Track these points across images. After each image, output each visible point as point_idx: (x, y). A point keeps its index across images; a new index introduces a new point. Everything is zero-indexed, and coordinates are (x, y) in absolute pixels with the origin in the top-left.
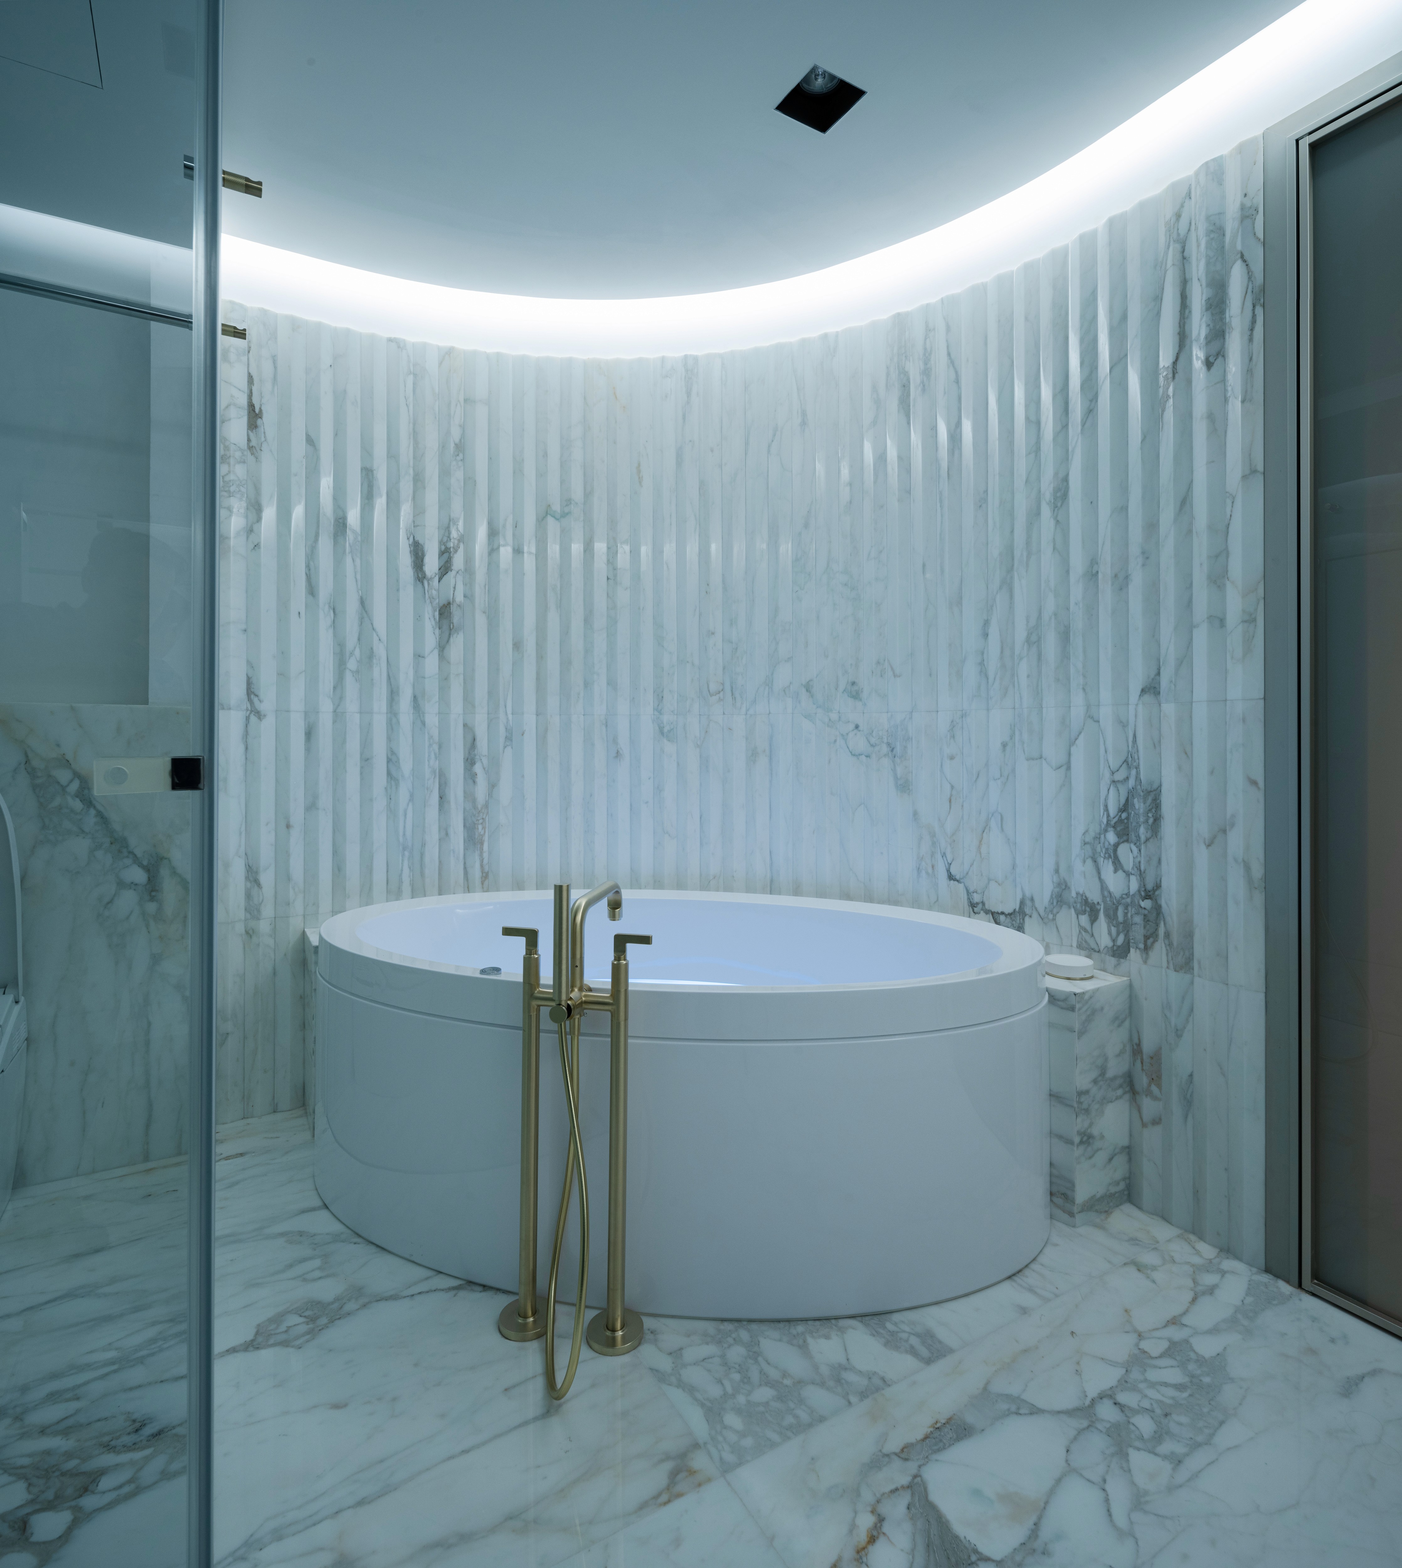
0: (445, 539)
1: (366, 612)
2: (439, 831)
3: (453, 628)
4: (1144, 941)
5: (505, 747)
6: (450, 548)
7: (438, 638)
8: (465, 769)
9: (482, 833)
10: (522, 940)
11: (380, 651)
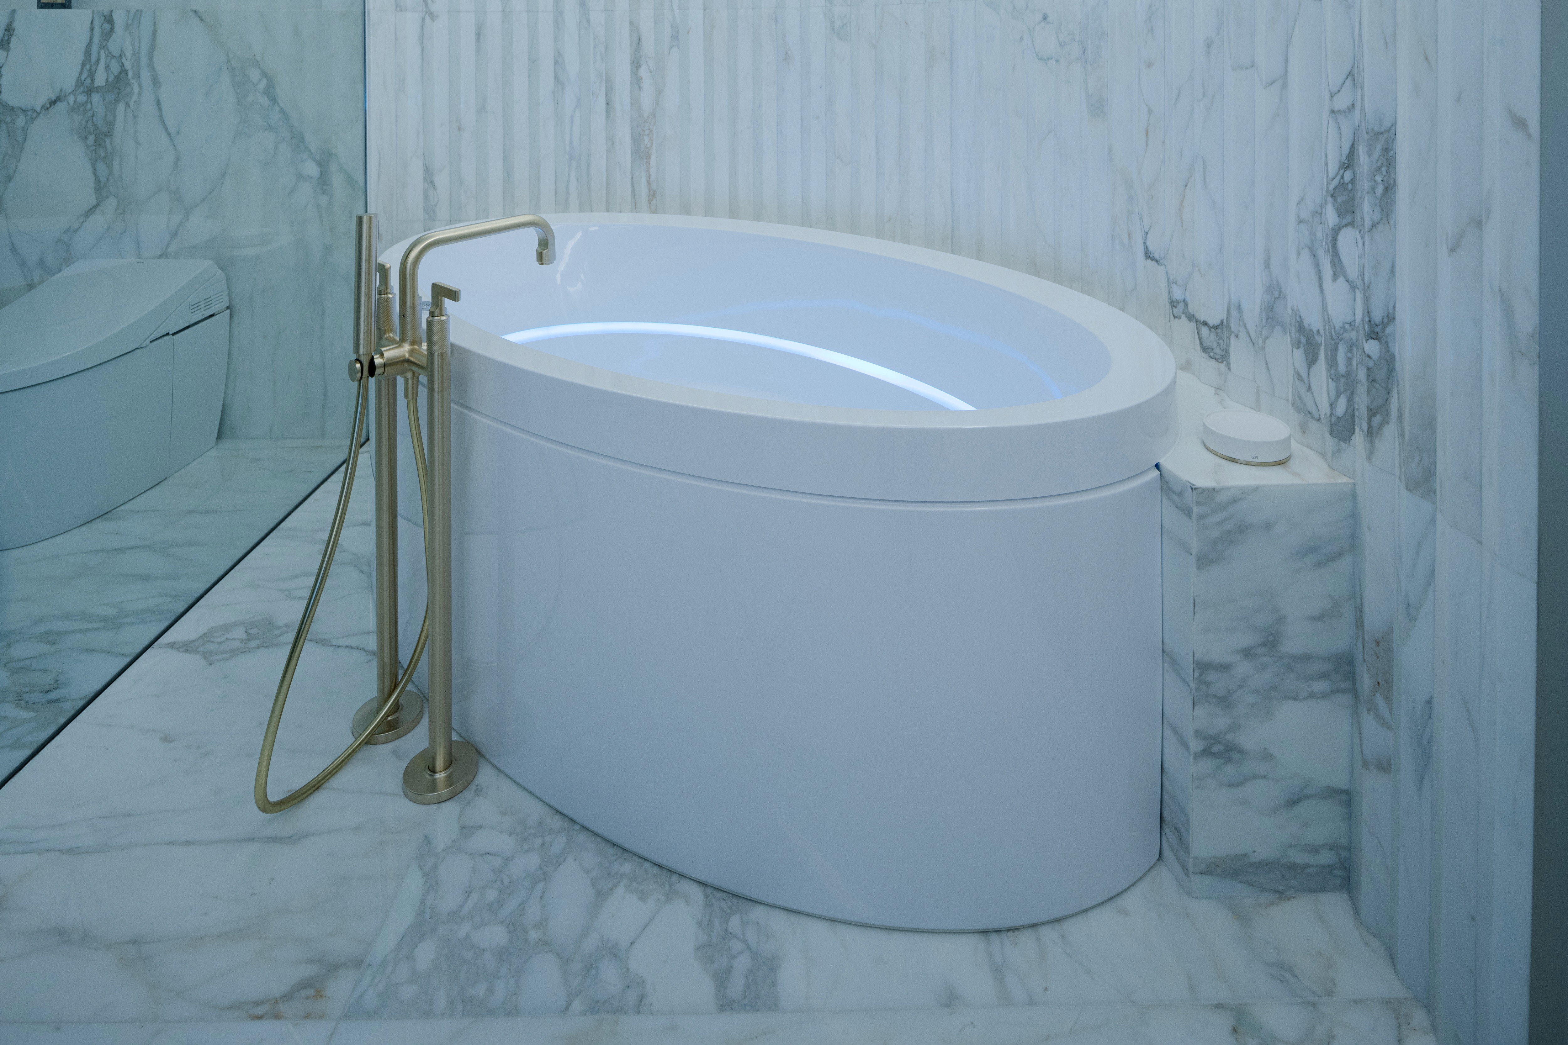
2: (606, 141)
4: (1368, 418)
5: (671, 48)
8: (632, 72)
9: (649, 145)
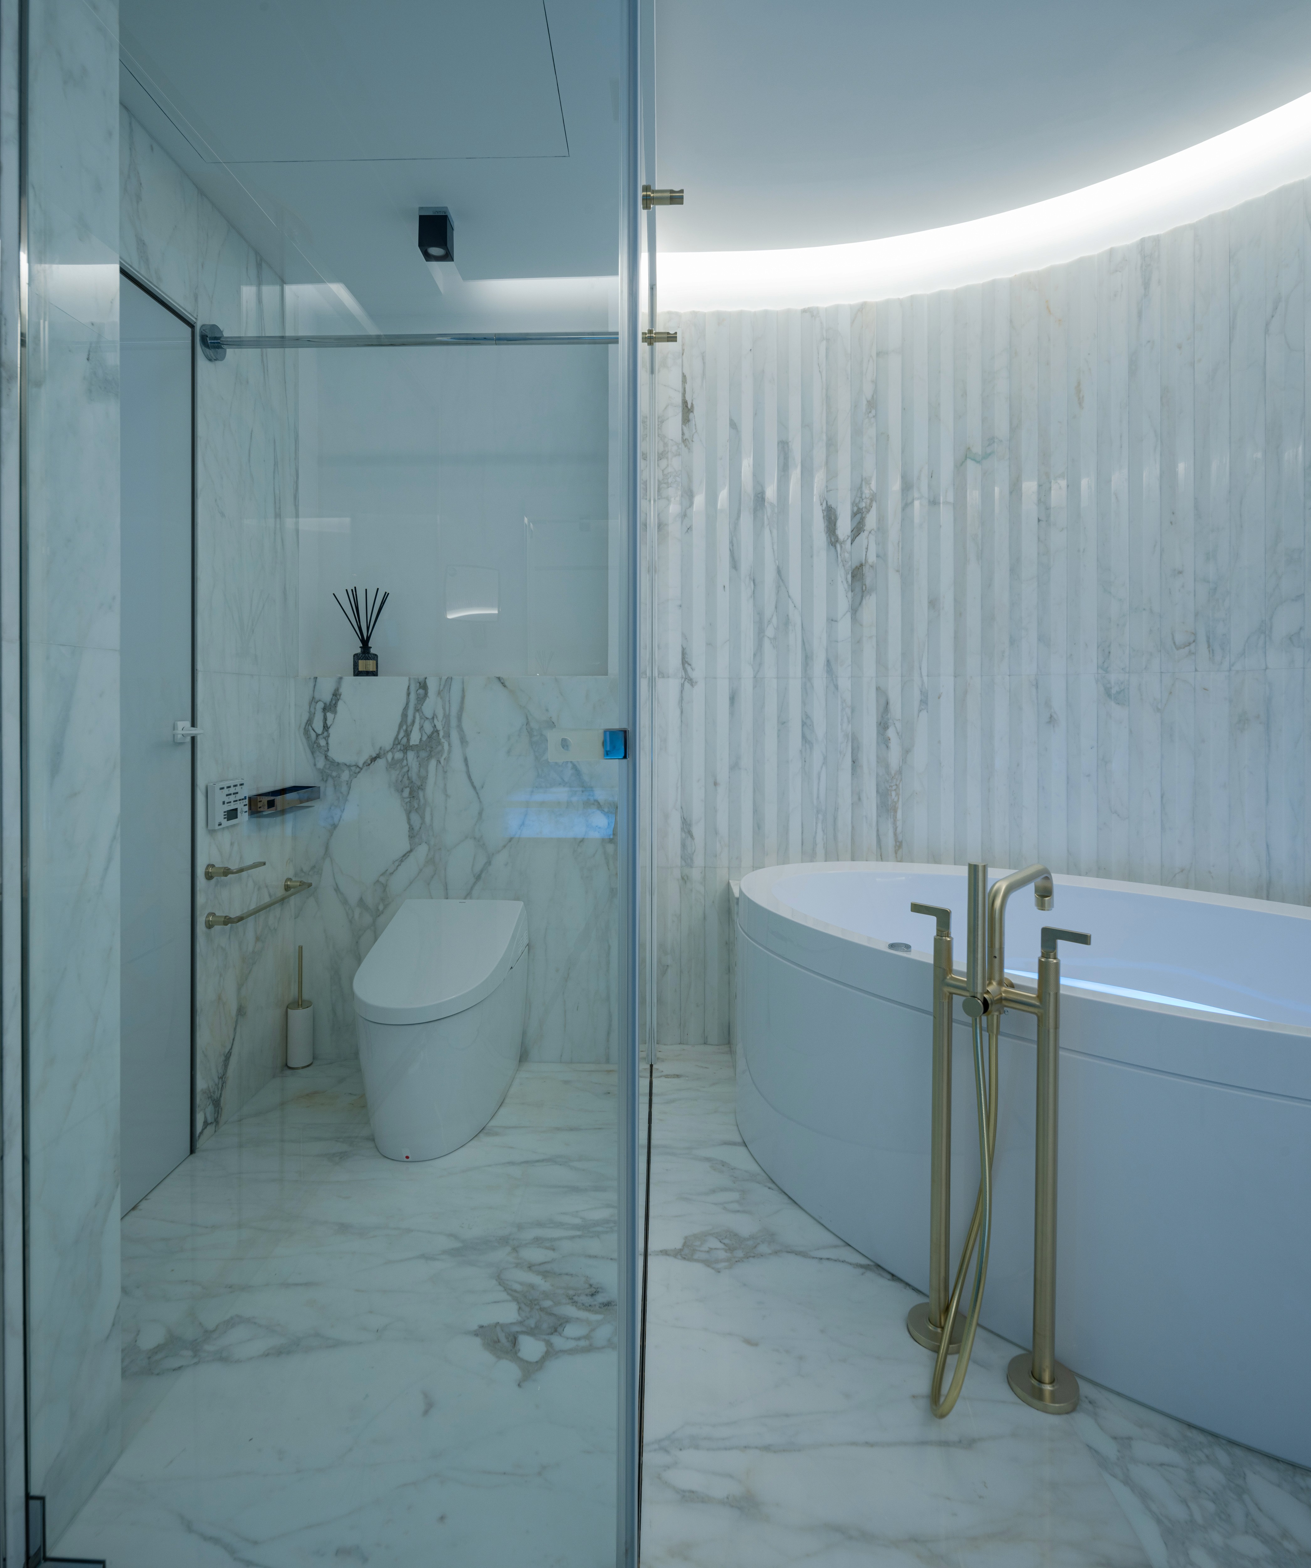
0: (857, 500)
1: (782, 580)
2: (852, 795)
3: (865, 589)
5: (920, 711)
6: (862, 508)
7: (850, 601)
8: (878, 733)
9: (896, 799)
10: (933, 920)
11: (796, 617)
